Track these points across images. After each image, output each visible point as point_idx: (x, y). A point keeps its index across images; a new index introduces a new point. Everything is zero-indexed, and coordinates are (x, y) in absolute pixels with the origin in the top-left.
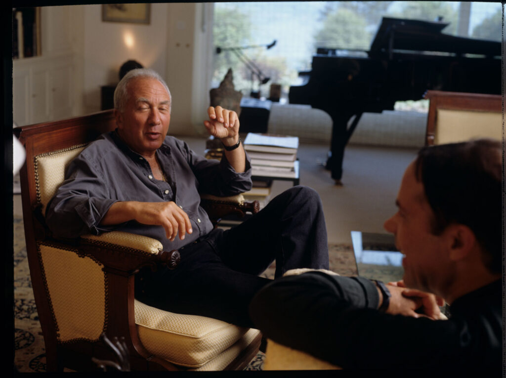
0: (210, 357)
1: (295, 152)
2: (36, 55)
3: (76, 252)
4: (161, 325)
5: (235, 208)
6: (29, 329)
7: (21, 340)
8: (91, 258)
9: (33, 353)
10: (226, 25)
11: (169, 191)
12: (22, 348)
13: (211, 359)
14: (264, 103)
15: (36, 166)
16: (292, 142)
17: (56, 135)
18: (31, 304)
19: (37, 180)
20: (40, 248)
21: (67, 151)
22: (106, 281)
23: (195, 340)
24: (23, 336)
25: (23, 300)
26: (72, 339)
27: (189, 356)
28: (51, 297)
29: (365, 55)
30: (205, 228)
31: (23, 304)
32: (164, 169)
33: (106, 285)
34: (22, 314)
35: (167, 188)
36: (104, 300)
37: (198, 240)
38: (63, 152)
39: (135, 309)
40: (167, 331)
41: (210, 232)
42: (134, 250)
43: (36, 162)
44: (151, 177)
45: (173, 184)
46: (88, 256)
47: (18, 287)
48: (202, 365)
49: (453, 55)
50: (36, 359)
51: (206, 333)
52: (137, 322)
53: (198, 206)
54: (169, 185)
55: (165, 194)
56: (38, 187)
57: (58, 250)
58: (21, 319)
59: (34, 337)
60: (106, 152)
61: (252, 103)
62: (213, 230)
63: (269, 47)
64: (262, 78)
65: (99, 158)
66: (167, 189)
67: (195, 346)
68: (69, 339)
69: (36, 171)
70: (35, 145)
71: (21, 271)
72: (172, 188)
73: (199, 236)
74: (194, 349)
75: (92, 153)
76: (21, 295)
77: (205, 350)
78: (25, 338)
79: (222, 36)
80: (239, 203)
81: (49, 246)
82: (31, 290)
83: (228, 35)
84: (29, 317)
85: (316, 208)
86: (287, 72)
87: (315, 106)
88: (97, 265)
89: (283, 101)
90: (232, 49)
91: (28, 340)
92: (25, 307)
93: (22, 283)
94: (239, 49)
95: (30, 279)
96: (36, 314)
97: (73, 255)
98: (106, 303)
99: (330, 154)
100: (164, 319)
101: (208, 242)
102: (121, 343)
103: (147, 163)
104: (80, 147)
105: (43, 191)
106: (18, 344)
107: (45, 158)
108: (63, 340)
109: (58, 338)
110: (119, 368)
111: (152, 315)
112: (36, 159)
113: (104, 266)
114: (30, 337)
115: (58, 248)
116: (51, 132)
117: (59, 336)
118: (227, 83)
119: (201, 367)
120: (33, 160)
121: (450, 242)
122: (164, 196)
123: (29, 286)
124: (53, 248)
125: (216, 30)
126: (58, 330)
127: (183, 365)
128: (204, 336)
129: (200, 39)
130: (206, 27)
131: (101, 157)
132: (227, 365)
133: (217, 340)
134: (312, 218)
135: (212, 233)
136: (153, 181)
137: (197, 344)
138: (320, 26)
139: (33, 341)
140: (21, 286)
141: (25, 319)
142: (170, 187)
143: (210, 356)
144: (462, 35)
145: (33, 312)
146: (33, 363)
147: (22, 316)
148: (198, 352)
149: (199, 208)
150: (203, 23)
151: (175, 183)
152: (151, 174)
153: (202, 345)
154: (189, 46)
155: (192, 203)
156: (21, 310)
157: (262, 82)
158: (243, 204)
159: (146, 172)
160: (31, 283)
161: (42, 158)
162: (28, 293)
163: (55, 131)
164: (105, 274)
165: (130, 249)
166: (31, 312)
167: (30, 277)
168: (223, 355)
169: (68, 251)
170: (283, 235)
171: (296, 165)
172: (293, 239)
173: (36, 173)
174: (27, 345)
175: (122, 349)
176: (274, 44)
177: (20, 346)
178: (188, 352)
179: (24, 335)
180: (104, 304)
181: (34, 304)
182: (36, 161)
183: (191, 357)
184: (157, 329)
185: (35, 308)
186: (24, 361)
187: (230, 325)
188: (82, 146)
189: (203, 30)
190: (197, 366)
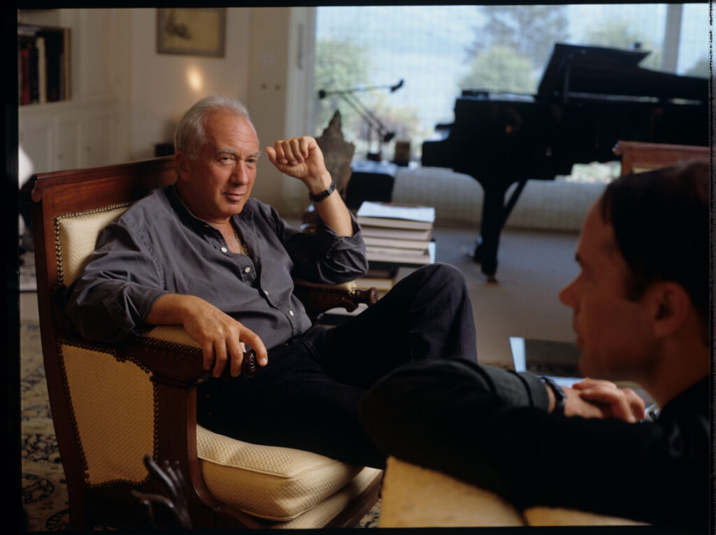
0: (305, 507)
1: (429, 227)
2: (64, 99)
3: (113, 354)
4: (235, 460)
5: (343, 299)
6: (47, 475)
7: (35, 490)
8: (134, 362)
9: (52, 508)
10: (332, 63)
11: (251, 268)
12: (36, 500)
13: (307, 509)
14: (387, 168)
15: (57, 230)
16: (426, 215)
17: (87, 189)
18: (50, 441)
19: (59, 251)
20: (62, 348)
21: (102, 212)
22: (155, 396)
23: (284, 481)
24: (37, 484)
25: (38, 436)
26: (107, 481)
27: (275, 504)
28: (77, 420)
29: (530, 99)
30: (300, 324)
31: (39, 440)
32: (245, 238)
33: (155, 402)
34: (37, 454)
35: (248, 264)
36: (153, 424)
37: (289, 341)
38: (96, 213)
39: (198, 438)
40: (244, 468)
41: (307, 331)
42: (196, 350)
43: (57, 225)
44: (224, 250)
45: (256, 259)
46: (130, 360)
47: (33, 417)
48: (294, 517)
49: (654, 100)
50: (55, 515)
51: (301, 471)
52: (199, 456)
53: (291, 293)
54: (250, 260)
55: (244, 272)
56: (60, 261)
57: (88, 351)
58: (36, 461)
59: (53, 486)
60: (156, 217)
61: (369, 167)
62: (311, 328)
63: (394, 89)
64: (384, 133)
65: (147, 225)
66: (248, 266)
67: (283, 489)
68: (103, 481)
69: (58, 238)
70: (57, 200)
71: (37, 395)
72: (254, 263)
73: (291, 336)
74: (283, 494)
75: (137, 218)
76: (36, 428)
77: (298, 496)
78: (40, 488)
79: (326, 79)
80: (348, 291)
81: (75, 346)
82: (50, 421)
83: (336, 77)
84: (47, 459)
85: (460, 294)
86: (420, 128)
87: (458, 169)
88: (144, 372)
89: (414, 165)
90: (341, 93)
91: (45, 490)
92: (42, 445)
93: (39, 412)
94: (350, 92)
95: (49, 407)
96: (57, 455)
97: (109, 357)
98: (156, 428)
99: (480, 240)
100: (240, 451)
101: (304, 344)
102: (174, 470)
103: (218, 232)
104: (121, 207)
105: (67, 266)
106: (31, 496)
107: (71, 220)
108: (93, 483)
109: (86, 479)
110: (171, 505)
111: (222, 446)
112: (57, 221)
113: (153, 372)
114: (48, 486)
115: (87, 349)
116: (79, 184)
117: (88, 478)
118: (332, 130)
119: (292, 520)
120: (53, 222)
121: (653, 309)
122: (243, 276)
123: (48, 416)
124: (80, 348)
125: (319, 70)
126: (87, 469)
127: (267, 517)
128: (297, 475)
129: (295, 78)
130: (304, 62)
131: (149, 224)
132: (330, 519)
133: (316, 482)
134: (454, 307)
135: (309, 333)
136: (228, 254)
137: (287, 487)
138: (467, 70)
139: (52, 492)
140: (37, 416)
141: (42, 461)
142: (252, 263)
143: (306, 505)
144: (668, 70)
145: (53, 452)
146: (51, 522)
147: (37, 457)
148: (288, 498)
149: (292, 298)
150: (300, 56)
151: (259, 259)
152: (225, 246)
153: (295, 488)
154: (281, 88)
155: (283, 290)
156: (35, 448)
157: (383, 138)
158: (354, 293)
159: (216, 243)
160: (50, 413)
161: (66, 220)
162: (47, 425)
163: (85, 183)
164: (155, 386)
165: (191, 349)
166: (51, 451)
167: (49, 404)
168: (325, 506)
169: (101, 353)
170: (412, 332)
171: (432, 247)
172: (427, 337)
173: (57, 240)
174: (44, 497)
175: (175, 478)
176: (401, 84)
177: (33, 498)
178: (273, 498)
179: (39, 483)
180: (153, 429)
181: (54, 440)
182: (58, 223)
183: (278, 506)
184: (230, 465)
185: (56, 446)
186: (38, 519)
187: (335, 461)
188: (124, 207)
189: (300, 66)
190: (286, 519)
